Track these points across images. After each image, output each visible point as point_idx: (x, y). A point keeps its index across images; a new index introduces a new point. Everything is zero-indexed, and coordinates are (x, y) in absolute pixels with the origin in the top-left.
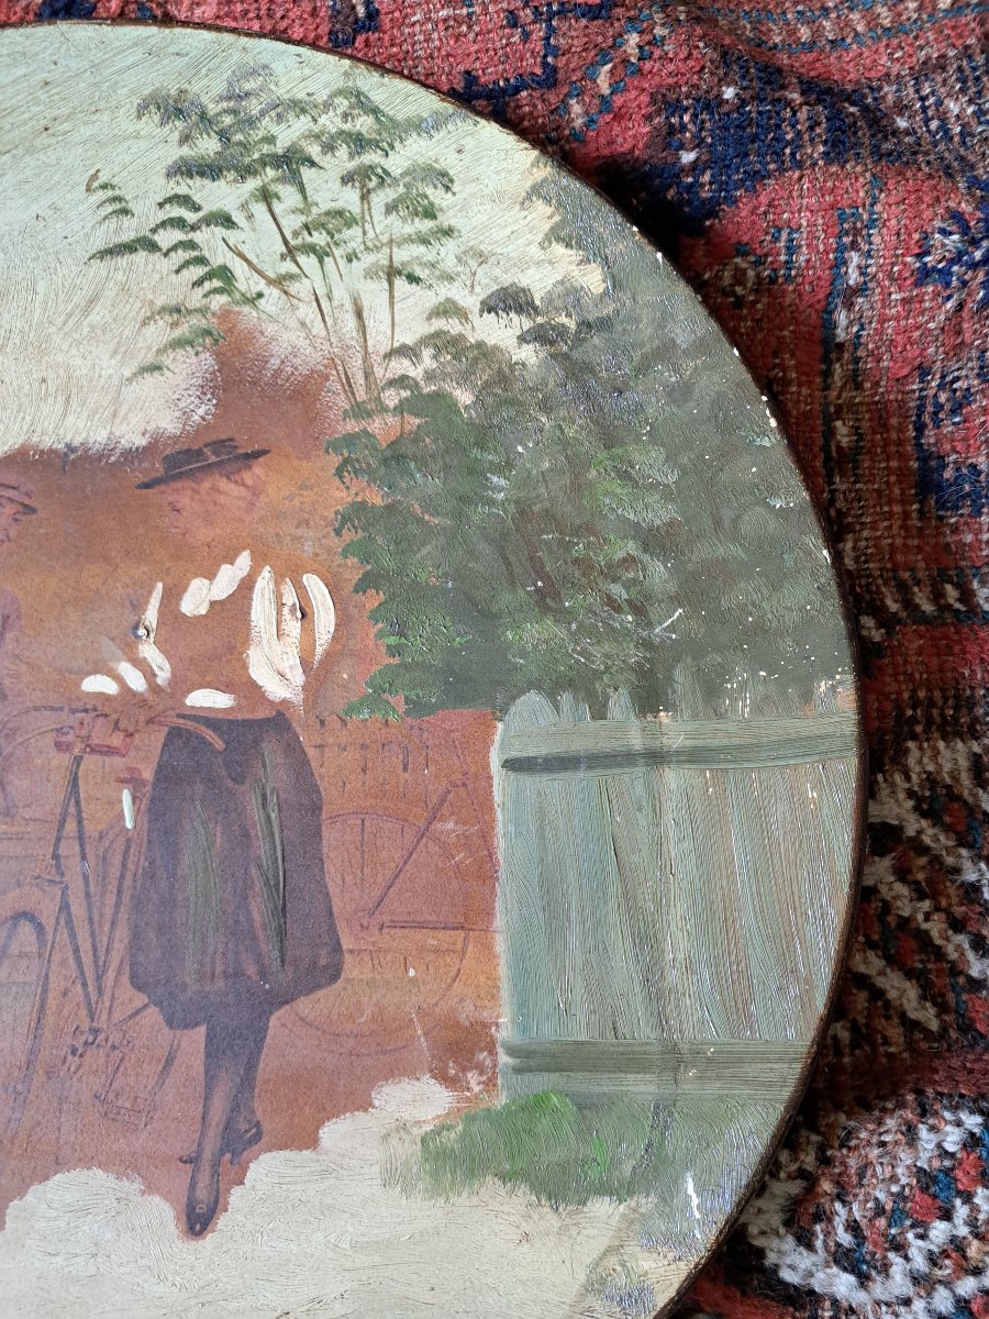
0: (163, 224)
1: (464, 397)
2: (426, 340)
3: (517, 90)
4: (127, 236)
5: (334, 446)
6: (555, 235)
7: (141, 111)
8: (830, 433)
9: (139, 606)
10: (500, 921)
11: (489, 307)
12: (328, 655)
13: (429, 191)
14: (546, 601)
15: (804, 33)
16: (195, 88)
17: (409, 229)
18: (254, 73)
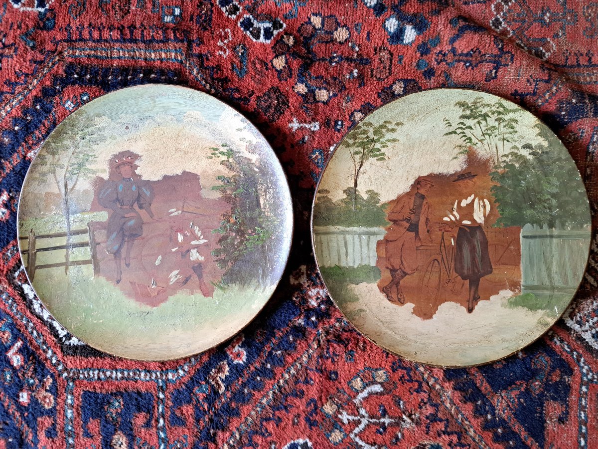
0: (458, 128)
1: (517, 165)
2: (509, 154)
3: (527, 95)
4: (451, 131)
5: (491, 174)
6: (539, 134)
7: (456, 105)
8: (586, 171)
9: (453, 204)
10: (521, 264)
11: (523, 147)
12: (489, 215)
13: (513, 123)
14: (532, 206)
15: (588, 79)
16: (467, 101)
17: (508, 131)
18: (480, 98)
